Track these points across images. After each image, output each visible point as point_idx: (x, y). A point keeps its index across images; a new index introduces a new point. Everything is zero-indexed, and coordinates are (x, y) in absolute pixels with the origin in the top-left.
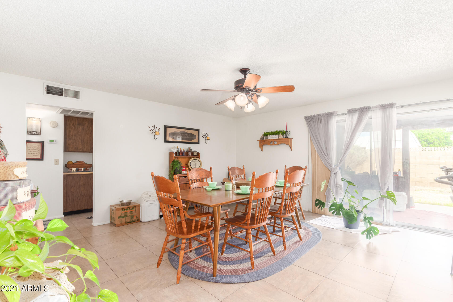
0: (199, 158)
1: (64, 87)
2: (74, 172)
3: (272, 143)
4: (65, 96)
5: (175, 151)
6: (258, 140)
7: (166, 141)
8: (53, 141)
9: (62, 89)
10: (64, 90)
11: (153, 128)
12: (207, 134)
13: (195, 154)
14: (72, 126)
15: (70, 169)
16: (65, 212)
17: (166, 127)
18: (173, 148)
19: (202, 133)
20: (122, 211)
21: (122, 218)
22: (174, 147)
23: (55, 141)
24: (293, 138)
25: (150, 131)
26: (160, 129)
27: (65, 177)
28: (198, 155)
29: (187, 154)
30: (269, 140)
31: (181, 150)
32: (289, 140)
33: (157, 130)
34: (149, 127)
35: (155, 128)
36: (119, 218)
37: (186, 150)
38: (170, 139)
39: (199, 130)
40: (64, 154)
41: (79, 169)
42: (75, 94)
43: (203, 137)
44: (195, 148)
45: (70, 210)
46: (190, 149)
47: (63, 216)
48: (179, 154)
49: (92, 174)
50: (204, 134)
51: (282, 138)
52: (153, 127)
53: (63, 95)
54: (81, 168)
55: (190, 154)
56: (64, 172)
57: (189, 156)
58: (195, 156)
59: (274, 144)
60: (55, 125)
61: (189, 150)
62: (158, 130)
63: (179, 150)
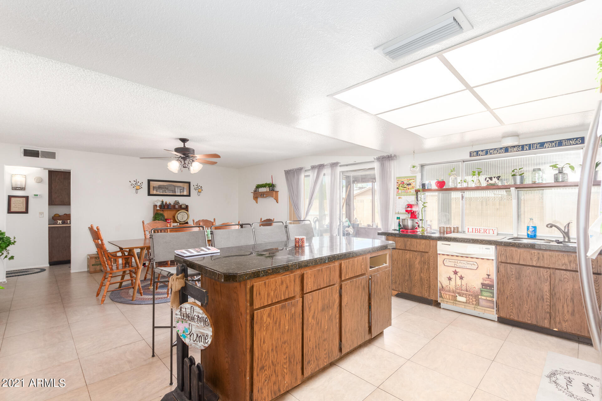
0: (187, 211)
1: (40, 149)
2: (59, 224)
3: (263, 195)
4: (41, 157)
5: (159, 204)
6: (251, 193)
7: (149, 194)
8: (37, 195)
9: (38, 151)
10: (40, 152)
11: (134, 183)
12: (200, 187)
13: (183, 207)
14: (58, 181)
15: (56, 221)
16: (51, 261)
17: (149, 181)
18: (156, 201)
19: (194, 186)
20: (96, 260)
21: (97, 266)
22: (158, 200)
23: (40, 195)
24: (278, 191)
25: (131, 185)
26: (142, 183)
27: (50, 228)
28: (186, 208)
29: (174, 206)
30: (261, 192)
31: (166, 203)
32: (274, 193)
33: (139, 184)
34: (130, 182)
35: (137, 182)
36: (93, 265)
37: (172, 204)
38: (155, 192)
39: (190, 182)
40: (49, 207)
41: (66, 221)
42: (52, 155)
43: (196, 189)
44: (182, 201)
45: (55, 260)
46: (177, 201)
47: (48, 265)
48: (164, 207)
49: (70, 226)
50: (196, 187)
51: (269, 190)
52: (134, 181)
53: (40, 157)
54: (67, 220)
55: (177, 206)
56: (49, 224)
57: (176, 209)
58: (184, 208)
59: (264, 197)
60: (40, 181)
61: (177, 203)
62: (141, 184)
63: (164, 203)
